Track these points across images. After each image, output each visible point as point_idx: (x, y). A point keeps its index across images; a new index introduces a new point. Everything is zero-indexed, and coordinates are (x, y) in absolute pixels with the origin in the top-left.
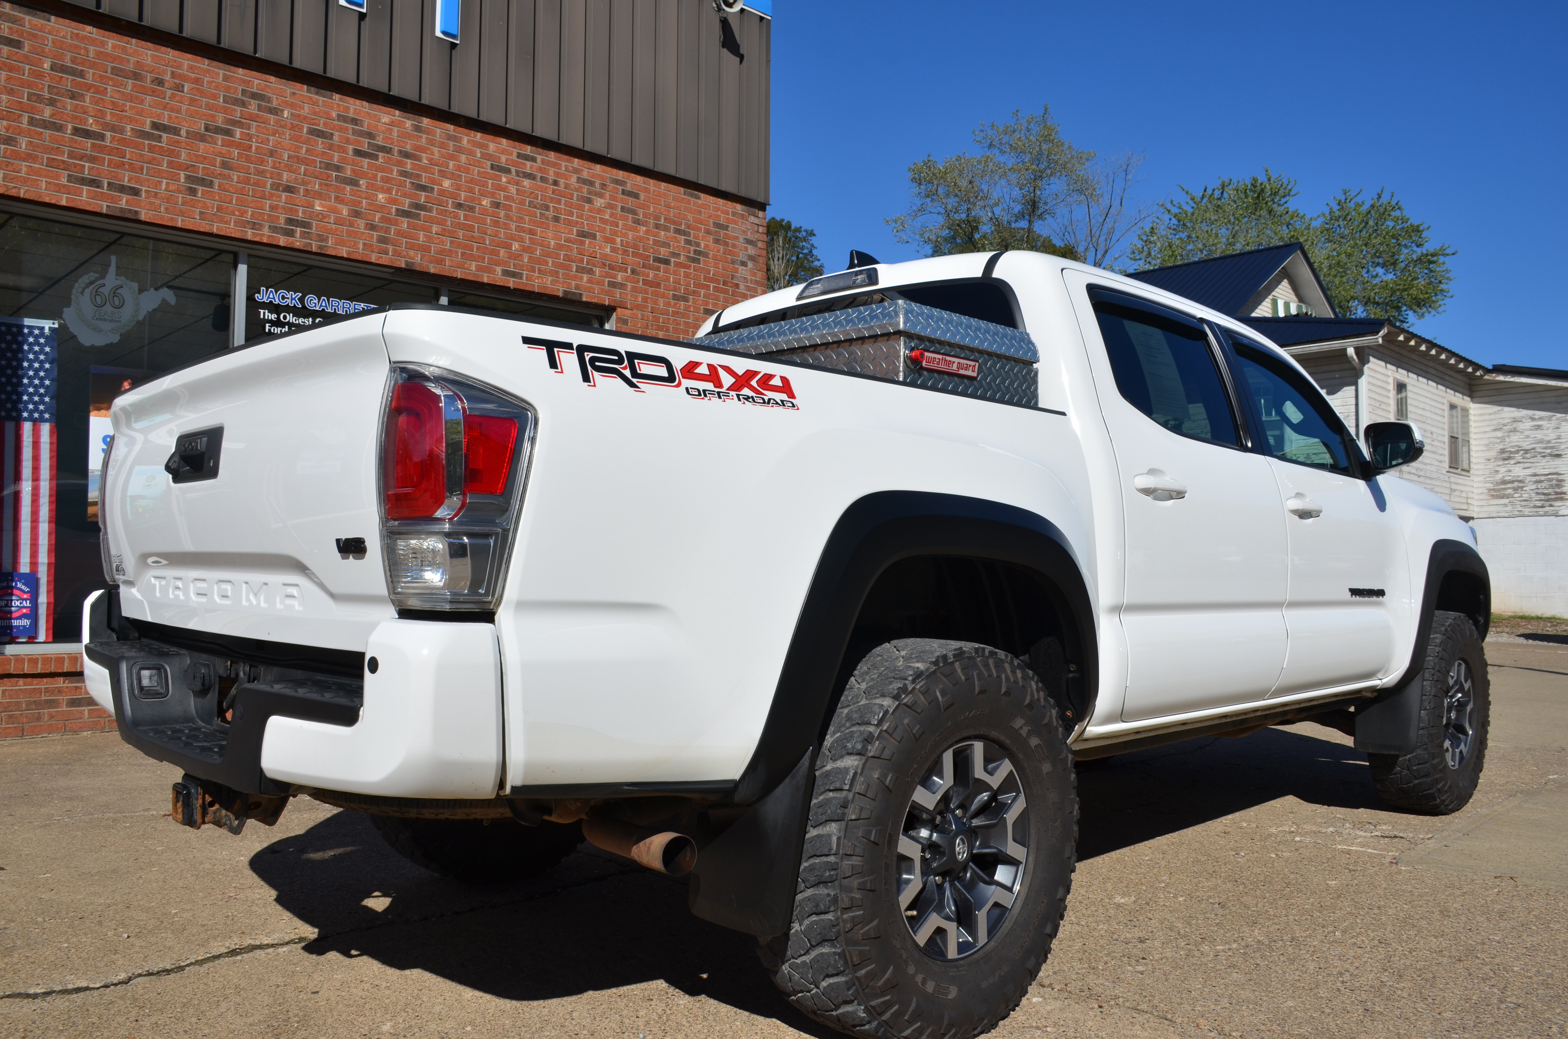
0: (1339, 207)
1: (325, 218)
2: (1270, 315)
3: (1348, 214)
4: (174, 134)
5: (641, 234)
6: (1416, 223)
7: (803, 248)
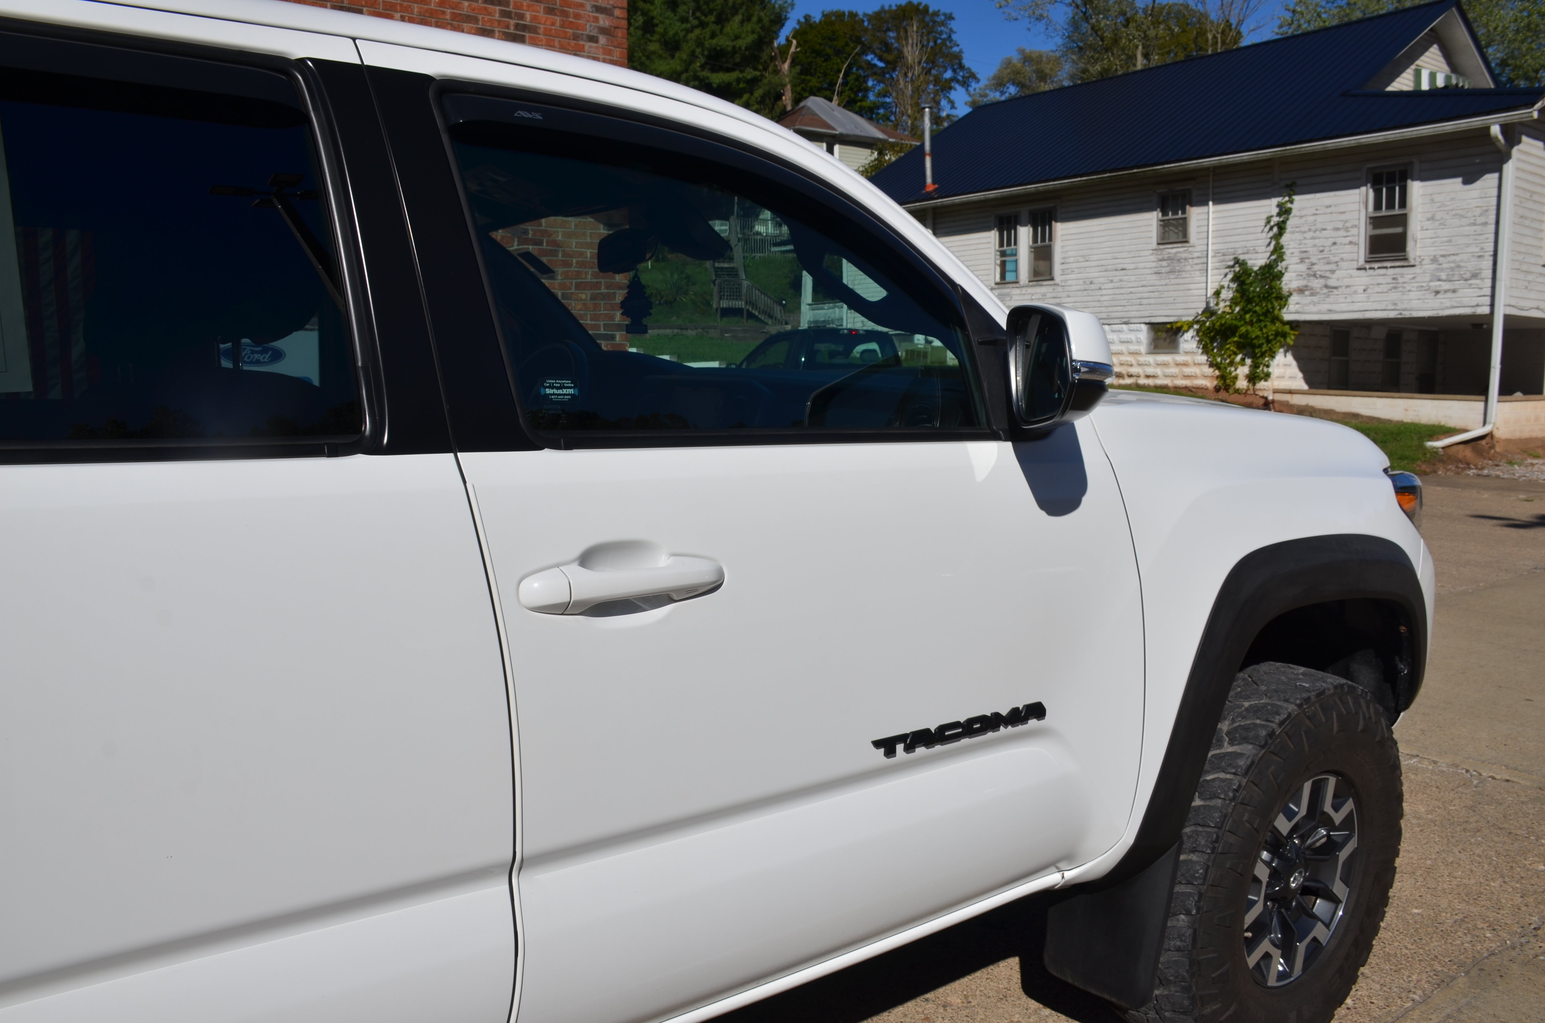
5: (432, 6)
7: (941, 33)
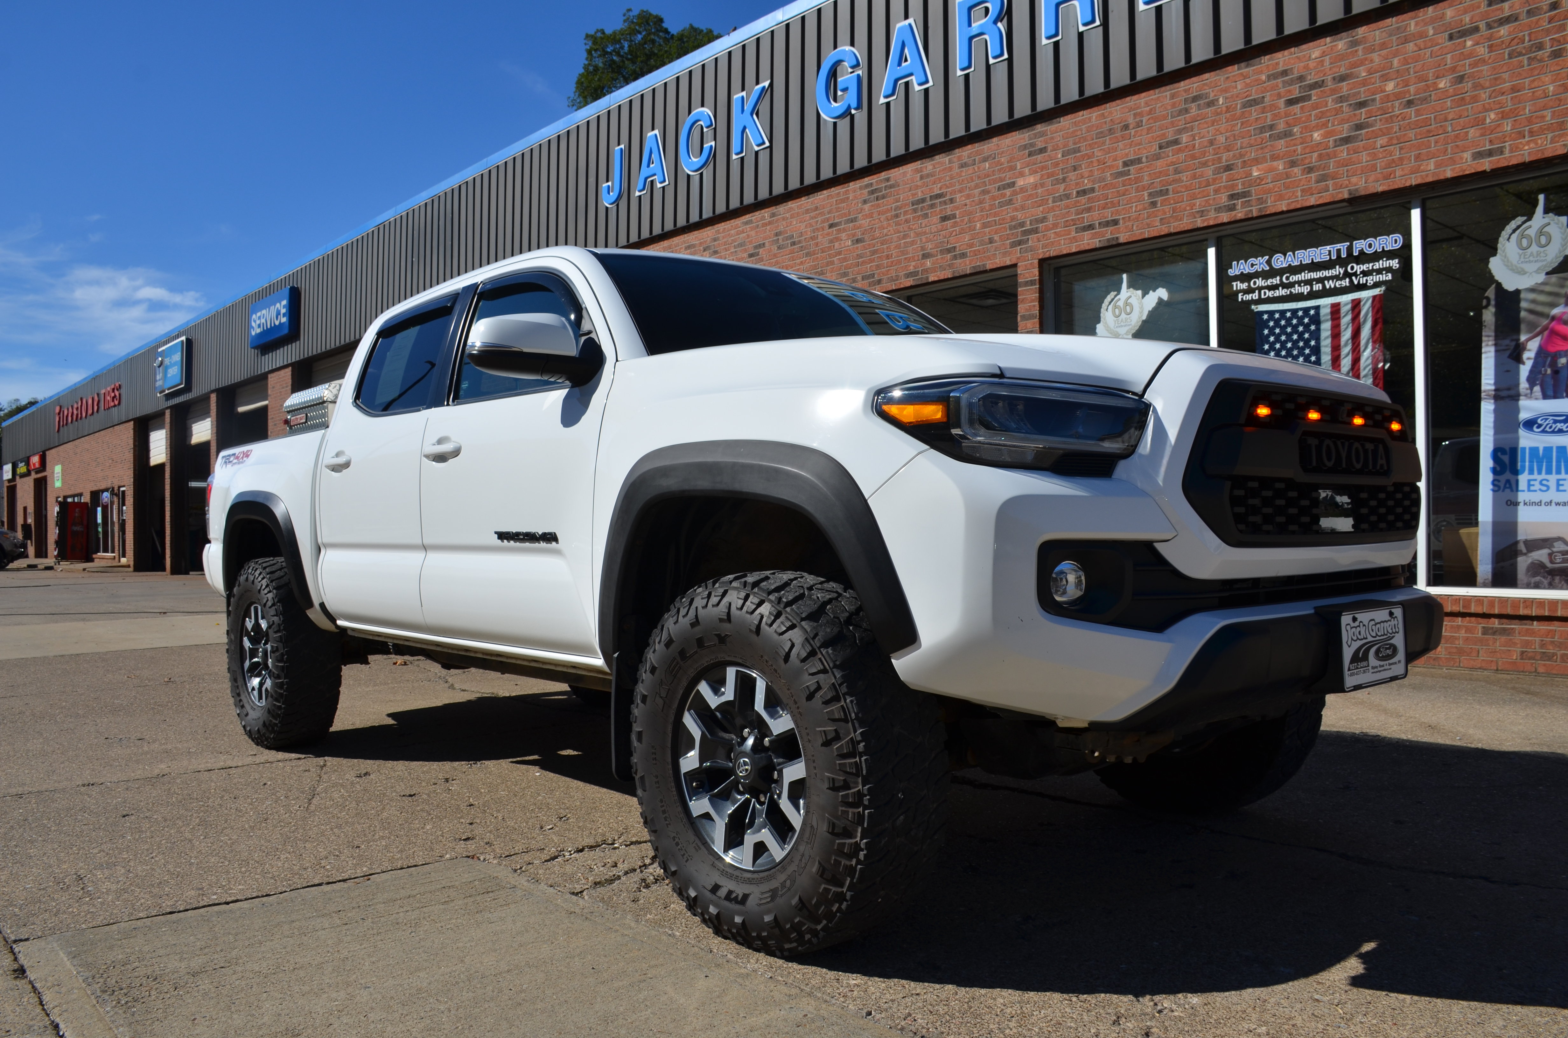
1: (1262, 180)
4: (1139, 164)
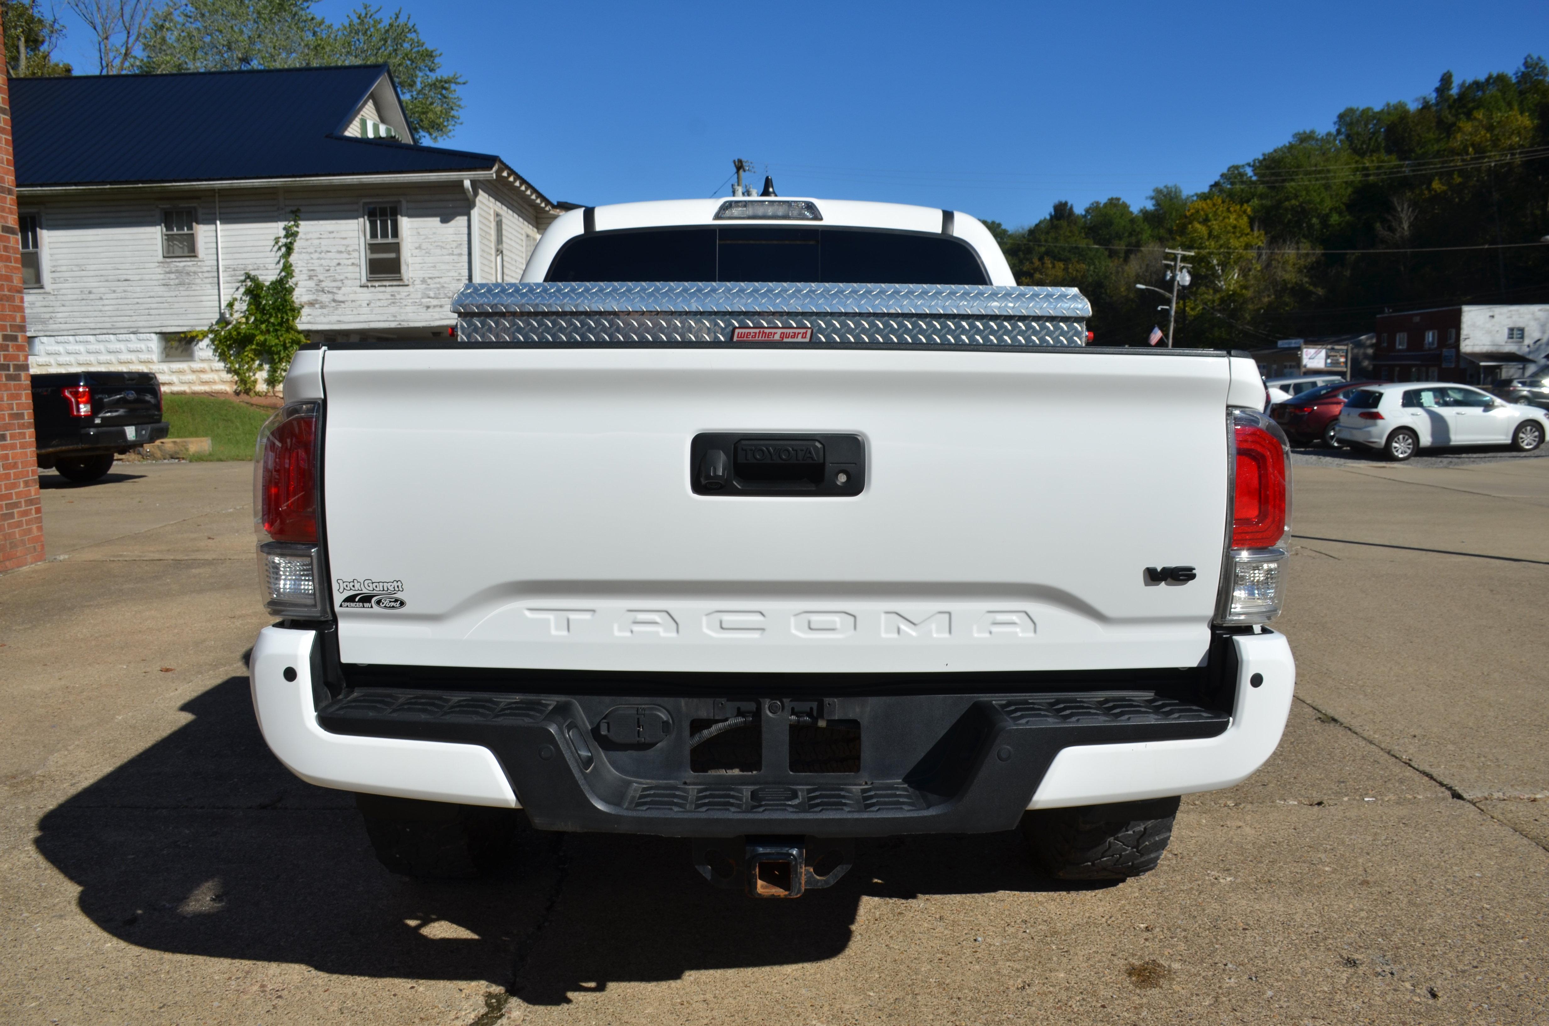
0: (359, 21)
2: (359, 136)
3: (367, 30)
6: (430, 49)
